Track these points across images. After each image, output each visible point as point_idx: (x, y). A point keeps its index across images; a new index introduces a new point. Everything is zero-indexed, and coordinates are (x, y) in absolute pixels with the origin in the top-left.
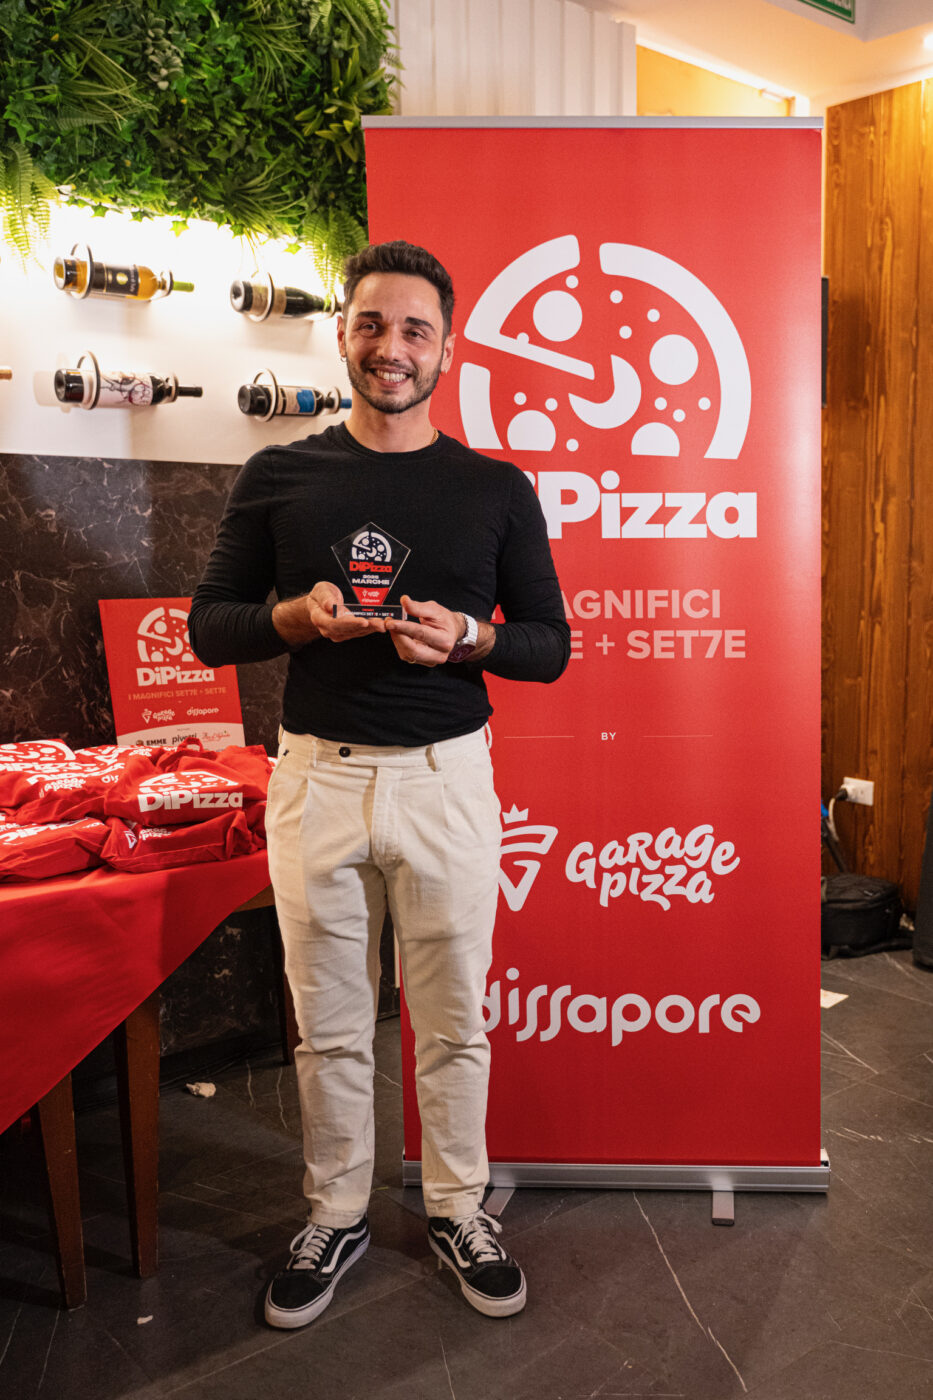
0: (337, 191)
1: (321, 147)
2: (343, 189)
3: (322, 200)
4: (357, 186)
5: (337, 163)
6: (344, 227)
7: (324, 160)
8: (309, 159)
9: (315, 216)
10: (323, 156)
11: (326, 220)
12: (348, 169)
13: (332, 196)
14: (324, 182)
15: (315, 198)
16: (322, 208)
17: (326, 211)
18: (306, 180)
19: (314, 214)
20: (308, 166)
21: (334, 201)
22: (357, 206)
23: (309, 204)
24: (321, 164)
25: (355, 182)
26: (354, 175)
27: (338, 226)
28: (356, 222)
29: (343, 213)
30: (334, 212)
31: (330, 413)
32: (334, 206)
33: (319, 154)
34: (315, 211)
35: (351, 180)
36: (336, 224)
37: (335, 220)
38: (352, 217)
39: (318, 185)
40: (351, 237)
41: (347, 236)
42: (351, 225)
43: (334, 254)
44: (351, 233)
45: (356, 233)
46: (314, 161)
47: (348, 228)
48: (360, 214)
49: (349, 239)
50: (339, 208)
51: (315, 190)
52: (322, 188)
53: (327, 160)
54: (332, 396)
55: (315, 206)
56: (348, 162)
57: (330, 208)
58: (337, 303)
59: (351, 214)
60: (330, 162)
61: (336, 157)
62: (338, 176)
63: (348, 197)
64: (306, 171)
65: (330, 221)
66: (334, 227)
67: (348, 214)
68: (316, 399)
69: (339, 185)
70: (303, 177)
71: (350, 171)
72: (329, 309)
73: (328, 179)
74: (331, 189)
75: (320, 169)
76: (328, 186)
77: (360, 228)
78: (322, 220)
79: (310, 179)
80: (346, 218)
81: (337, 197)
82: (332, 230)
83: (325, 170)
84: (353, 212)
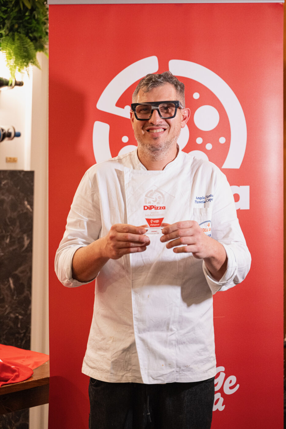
0: (19, 24)
1: (13, 3)
2: (22, 23)
3: (11, 29)
4: (30, 21)
5: (20, 10)
6: (23, 43)
7: (14, 8)
8: (6, 9)
9: (8, 38)
10: (13, 6)
11: (14, 40)
12: (25, 12)
13: (16, 26)
14: (12, 19)
15: (8, 28)
16: (11, 33)
17: (13, 35)
18: (4, 19)
19: (7, 37)
20: (5, 12)
21: (17, 29)
22: (30, 31)
23: (5, 31)
24: (12, 10)
25: (29, 19)
26: (28, 16)
27: (20, 42)
28: (29, 40)
29: (22, 35)
30: (18, 35)
31: (9, 140)
32: (18, 32)
33: (11, 6)
34: (7, 35)
35: (27, 18)
36: (19, 41)
37: (18, 39)
38: (27, 38)
39: (10, 21)
40: (26, 48)
41: (24, 47)
42: (26, 42)
43: (16, 57)
44: (27, 46)
45: (29, 46)
46: (9, 9)
47: (25, 43)
48: (31, 35)
49: (25, 49)
50: (20, 33)
51: (8, 23)
52: (12, 23)
53: (15, 9)
54: (10, 131)
55: (7, 32)
56: (26, 9)
57: (16, 33)
58: (16, 81)
59: (26, 36)
60: (17, 10)
61: (20, 6)
62: (20, 17)
63: (25, 27)
64: (4, 15)
65: (16, 40)
66: (17, 43)
67: (24, 36)
68: (2, 133)
69: (21, 21)
70: (2, 18)
71: (27, 14)
72: (11, 85)
73: (14, 18)
74: (17, 23)
75: (11, 13)
76: (14, 21)
77: (31, 43)
78: (11, 39)
79: (6, 19)
80: (24, 38)
81: (19, 27)
82: (16, 45)
83: (13, 14)
84: (27, 34)
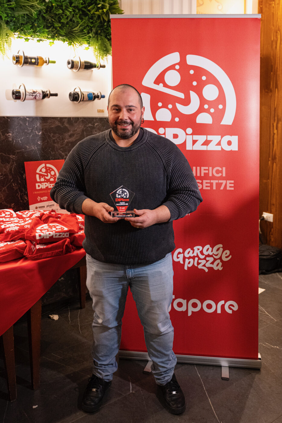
0: (101, 30)
1: (96, 17)
2: (103, 29)
3: (96, 33)
4: (107, 28)
5: (101, 21)
6: (103, 42)
7: (97, 21)
8: (92, 21)
9: (94, 39)
10: (97, 19)
11: (98, 40)
12: (104, 23)
13: (99, 32)
15: (94, 33)
16: (96, 36)
17: (97, 37)
18: (91, 27)
19: (94, 38)
20: (92, 23)
21: (100, 33)
22: (107, 35)
23: (92, 35)
24: (96, 22)
25: (106, 27)
26: (106, 25)
28: (107, 40)
29: (103, 37)
30: (100, 37)
31: (98, 99)
32: (100, 35)
33: (95, 19)
34: (94, 37)
36: (101, 41)
37: (100, 40)
38: (106, 39)
39: (95, 29)
40: (105, 45)
41: (104, 45)
44: (105, 44)
45: (107, 44)
46: (94, 21)
47: (105, 42)
48: (108, 37)
49: (105, 46)
50: (102, 36)
51: (94, 30)
52: (96, 29)
53: (98, 21)
54: (98, 94)
55: (94, 35)
56: (104, 21)
57: (99, 36)
58: (100, 65)
59: (105, 38)
60: (99, 21)
61: (101, 19)
62: (101, 26)
63: (104, 32)
64: (91, 24)
65: (99, 40)
66: (100, 42)
67: (104, 38)
68: (93, 96)
69: (102, 28)
70: (90, 26)
71: (105, 24)
72: (98, 67)
73: (98, 26)
74: (99, 30)
75: (96, 24)
76: (98, 28)
77: (108, 42)
78: (96, 40)
79: (93, 27)
81: (101, 32)
82: (99, 43)
83: (97, 24)
84: (106, 37)
